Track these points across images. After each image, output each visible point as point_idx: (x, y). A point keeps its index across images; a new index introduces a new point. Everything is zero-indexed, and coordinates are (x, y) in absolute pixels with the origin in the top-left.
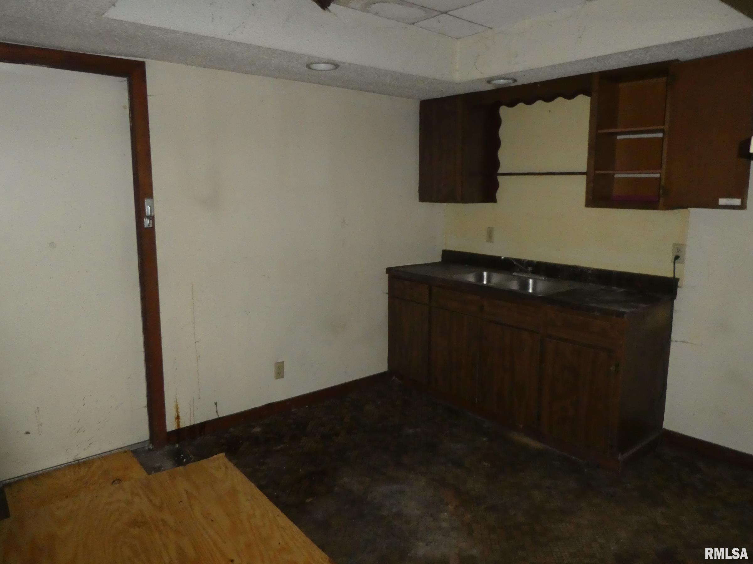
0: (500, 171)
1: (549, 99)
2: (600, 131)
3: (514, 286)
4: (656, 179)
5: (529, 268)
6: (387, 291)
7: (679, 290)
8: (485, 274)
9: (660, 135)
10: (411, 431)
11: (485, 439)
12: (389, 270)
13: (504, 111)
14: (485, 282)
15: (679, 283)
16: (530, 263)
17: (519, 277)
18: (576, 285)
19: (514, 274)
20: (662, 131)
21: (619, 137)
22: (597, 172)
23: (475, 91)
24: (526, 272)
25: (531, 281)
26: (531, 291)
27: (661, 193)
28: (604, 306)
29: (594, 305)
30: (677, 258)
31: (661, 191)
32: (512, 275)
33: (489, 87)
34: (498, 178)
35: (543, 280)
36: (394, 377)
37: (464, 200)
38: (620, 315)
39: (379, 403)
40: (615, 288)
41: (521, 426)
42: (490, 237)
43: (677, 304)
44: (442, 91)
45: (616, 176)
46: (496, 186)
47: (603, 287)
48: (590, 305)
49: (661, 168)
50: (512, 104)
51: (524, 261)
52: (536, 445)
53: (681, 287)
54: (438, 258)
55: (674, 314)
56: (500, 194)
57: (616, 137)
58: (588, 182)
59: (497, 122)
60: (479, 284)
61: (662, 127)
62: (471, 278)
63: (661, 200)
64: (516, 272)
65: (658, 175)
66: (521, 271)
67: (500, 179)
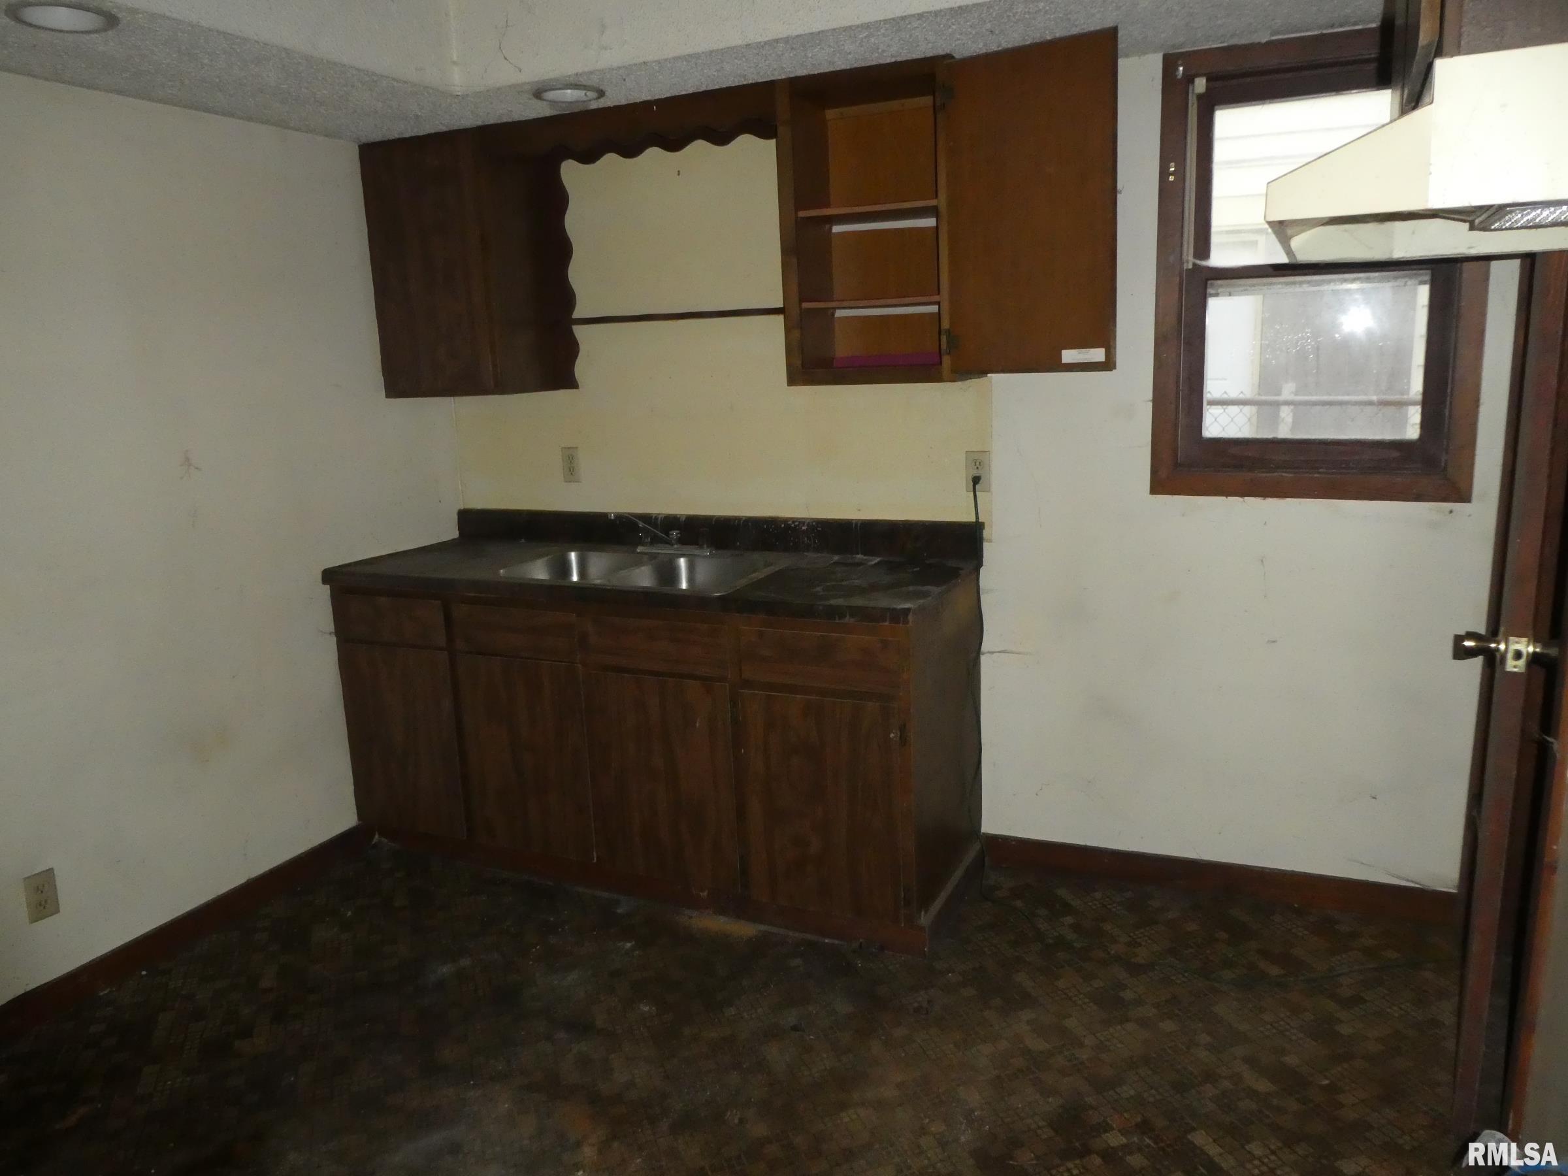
0: (577, 314)
1: (674, 144)
2: (802, 214)
3: (643, 578)
4: (931, 315)
5: (671, 532)
6: (333, 630)
7: (987, 549)
8: (573, 556)
9: (930, 222)
10: (446, 970)
11: (629, 945)
12: (329, 576)
13: (571, 172)
14: (575, 578)
15: (986, 533)
16: (670, 523)
17: (653, 557)
18: (781, 561)
19: (640, 549)
20: (933, 211)
21: (837, 229)
22: (805, 305)
23: (499, 122)
24: (668, 542)
25: (682, 562)
26: (684, 586)
27: (944, 346)
28: (858, 601)
29: (840, 602)
30: (976, 480)
31: (944, 339)
32: (634, 552)
33: (538, 110)
34: (574, 331)
35: (706, 556)
36: (377, 836)
37: (501, 387)
38: (899, 616)
39: (350, 913)
40: (860, 556)
41: (704, 894)
42: (571, 470)
43: (986, 577)
44: (417, 117)
45: (840, 313)
46: (572, 350)
47: (836, 558)
48: (833, 602)
49: (939, 294)
50: (588, 157)
51: (656, 518)
52: (743, 929)
53: (990, 541)
54: (450, 531)
55: (981, 596)
56: (581, 369)
57: (831, 229)
58: (788, 330)
59: (558, 200)
60: (561, 582)
61: (933, 202)
62: (539, 572)
63: (947, 360)
64: (643, 544)
65: (934, 309)
66: (655, 541)
67: (581, 332)
